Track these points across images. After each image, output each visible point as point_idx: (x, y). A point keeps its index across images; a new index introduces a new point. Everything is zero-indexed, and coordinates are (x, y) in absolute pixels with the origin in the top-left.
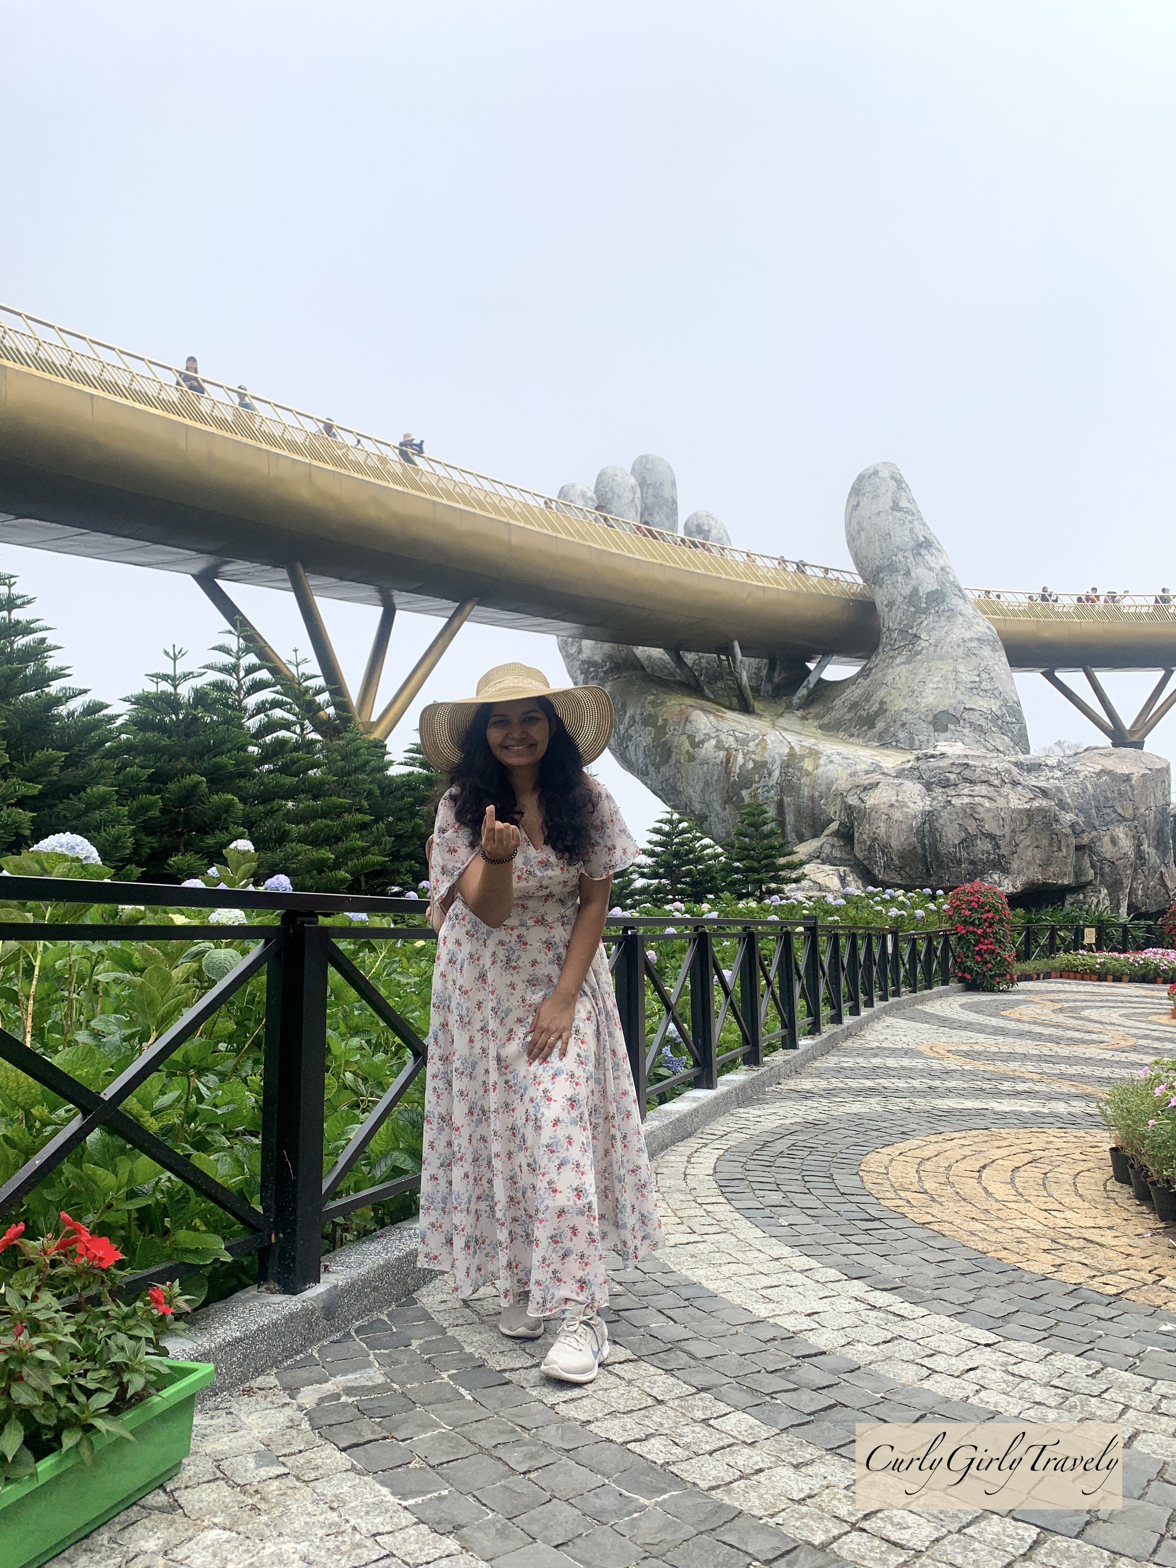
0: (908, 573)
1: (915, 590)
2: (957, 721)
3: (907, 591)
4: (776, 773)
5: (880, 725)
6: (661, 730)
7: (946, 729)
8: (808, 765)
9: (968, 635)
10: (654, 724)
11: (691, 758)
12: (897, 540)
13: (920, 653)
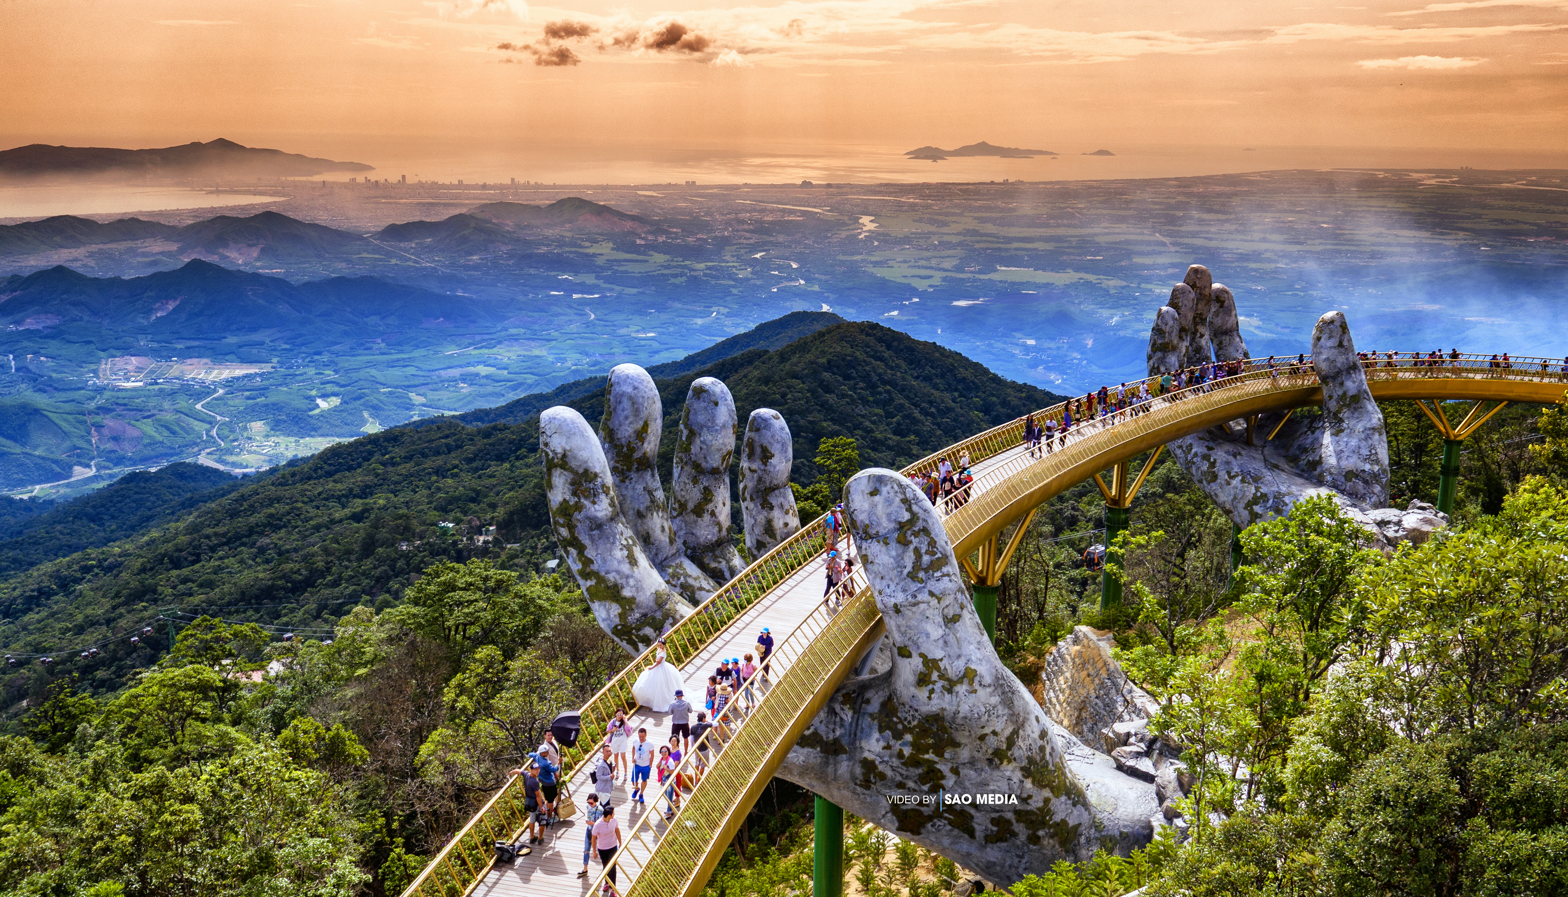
0: (1342, 384)
1: (1345, 393)
2: (1357, 476)
3: (1340, 393)
4: (1271, 501)
5: (1319, 470)
6: (1213, 465)
7: (1350, 480)
8: (1287, 499)
9: (1368, 426)
10: (1209, 460)
11: (1228, 484)
12: (1339, 365)
13: (1342, 431)
